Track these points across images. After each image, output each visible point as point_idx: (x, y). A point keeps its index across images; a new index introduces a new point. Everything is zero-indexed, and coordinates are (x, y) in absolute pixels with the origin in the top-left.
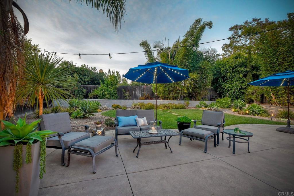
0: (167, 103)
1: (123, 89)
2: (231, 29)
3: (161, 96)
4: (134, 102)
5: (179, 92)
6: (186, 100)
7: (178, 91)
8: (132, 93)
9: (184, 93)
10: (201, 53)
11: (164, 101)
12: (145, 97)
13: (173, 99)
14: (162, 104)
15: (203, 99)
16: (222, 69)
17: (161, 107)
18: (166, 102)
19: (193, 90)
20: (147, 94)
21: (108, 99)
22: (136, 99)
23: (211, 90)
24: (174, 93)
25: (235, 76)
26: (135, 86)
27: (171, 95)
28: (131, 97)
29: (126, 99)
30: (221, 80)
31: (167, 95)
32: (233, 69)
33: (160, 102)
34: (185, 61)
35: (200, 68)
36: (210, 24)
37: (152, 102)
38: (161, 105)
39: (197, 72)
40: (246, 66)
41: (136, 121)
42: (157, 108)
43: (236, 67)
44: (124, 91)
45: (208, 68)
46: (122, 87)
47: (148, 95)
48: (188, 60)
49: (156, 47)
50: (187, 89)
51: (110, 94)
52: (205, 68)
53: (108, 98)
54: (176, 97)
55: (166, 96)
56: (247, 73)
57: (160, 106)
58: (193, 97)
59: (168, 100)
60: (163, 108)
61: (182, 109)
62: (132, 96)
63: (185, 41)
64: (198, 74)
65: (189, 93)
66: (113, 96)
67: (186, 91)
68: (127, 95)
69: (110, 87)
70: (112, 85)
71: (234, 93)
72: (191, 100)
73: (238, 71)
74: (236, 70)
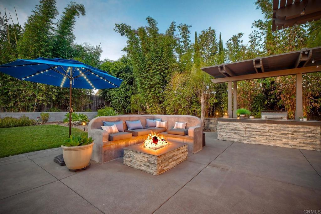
23: (99, 98)
36: (82, 9)
43: (122, 72)
56: (132, 80)
73: (123, 76)
74: (121, 75)
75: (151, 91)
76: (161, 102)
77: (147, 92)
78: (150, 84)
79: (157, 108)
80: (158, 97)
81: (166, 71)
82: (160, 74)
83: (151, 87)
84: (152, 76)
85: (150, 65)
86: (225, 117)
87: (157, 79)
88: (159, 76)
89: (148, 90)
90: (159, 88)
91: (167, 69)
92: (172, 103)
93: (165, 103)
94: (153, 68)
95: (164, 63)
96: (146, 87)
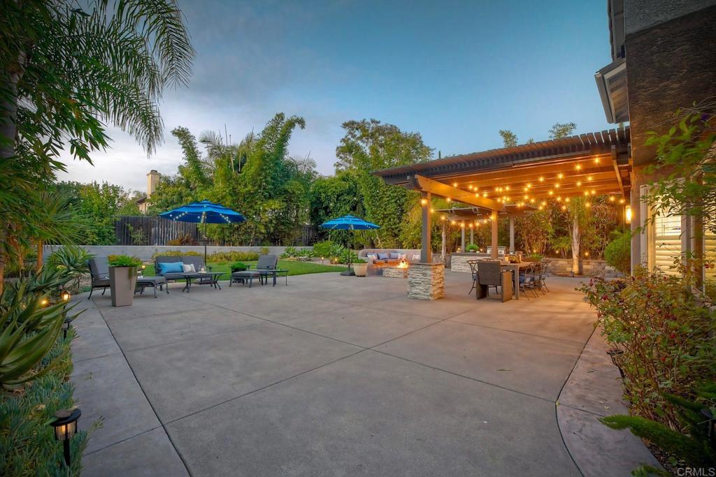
0: (229, 251)
1: (128, 223)
2: (345, 125)
3: (215, 237)
4: (157, 250)
5: (251, 232)
6: (264, 245)
7: (249, 230)
8: (151, 233)
9: (261, 233)
10: (291, 164)
11: (221, 249)
12: (181, 240)
13: (241, 244)
14: (217, 253)
15: (295, 244)
16: (323, 195)
17: (214, 259)
18: (226, 249)
19: (275, 229)
20: (185, 234)
21: (94, 244)
22: (158, 245)
23: (310, 228)
24: (240, 233)
25: (341, 207)
26: (157, 217)
27: (236, 236)
28: (148, 241)
29: (136, 244)
30: (322, 213)
31: (228, 237)
32: (338, 196)
33: (212, 249)
34: (261, 179)
35: (286, 191)
36: (301, 122)
37: (199, 249)
38: (215, 254)
39: (281, 198)
40: (355, 193)
41: (181, 267)
42: (207, 260)
43: (342, 194)
44: (131, 228)
45: (299, 192)
46: (125, 219)
47: (187, 235)
48: (265, 178)
49: (204, 141)
50: (266, 227)
51: (98, 235)
52: (294, 192)
53: (93, 242)
54: (245, 240)
55: (227, 239)
56: (356, 205)
57: (213, 256)
58: (278, 239)
59: (230, 245)
60: (219, 260)
61: (255, 260)
62: (150, 238)
63: (261, 143)
64: (283, 201)
65: (268, 233)
66: (104, 238)
67: (263, 231)
68: (139, 235)
69: (97, 218)
70: (102, 216)
71: (340, 233)
72: (275, 245)
73: (345, 200)
74: (342, 198)
75: (384, 222)
76: (396, 236)
77: (380, 224)
78: (383, 214)
79: (392, 241)
80: (393, 229)
81: (403, 199)
82: (396, 202)
83: (385, 217)
84: (386, 205)
85: (384, 192)
86: (457, 252)
87: (392, 208)
88: (394, 205)
89: (381, 221)
90: (394, 218)
91: (405, 196)
92: (410, 237)
93: (401, 237)
94: (387, 196)
95: (401, 189)
96: (379, 217)
